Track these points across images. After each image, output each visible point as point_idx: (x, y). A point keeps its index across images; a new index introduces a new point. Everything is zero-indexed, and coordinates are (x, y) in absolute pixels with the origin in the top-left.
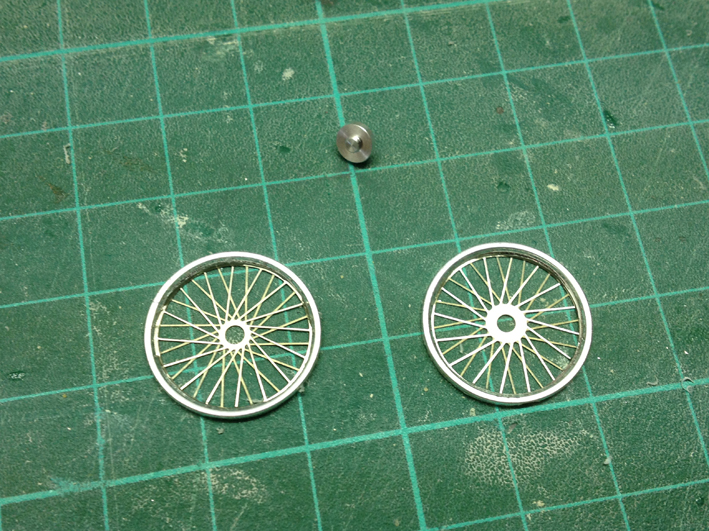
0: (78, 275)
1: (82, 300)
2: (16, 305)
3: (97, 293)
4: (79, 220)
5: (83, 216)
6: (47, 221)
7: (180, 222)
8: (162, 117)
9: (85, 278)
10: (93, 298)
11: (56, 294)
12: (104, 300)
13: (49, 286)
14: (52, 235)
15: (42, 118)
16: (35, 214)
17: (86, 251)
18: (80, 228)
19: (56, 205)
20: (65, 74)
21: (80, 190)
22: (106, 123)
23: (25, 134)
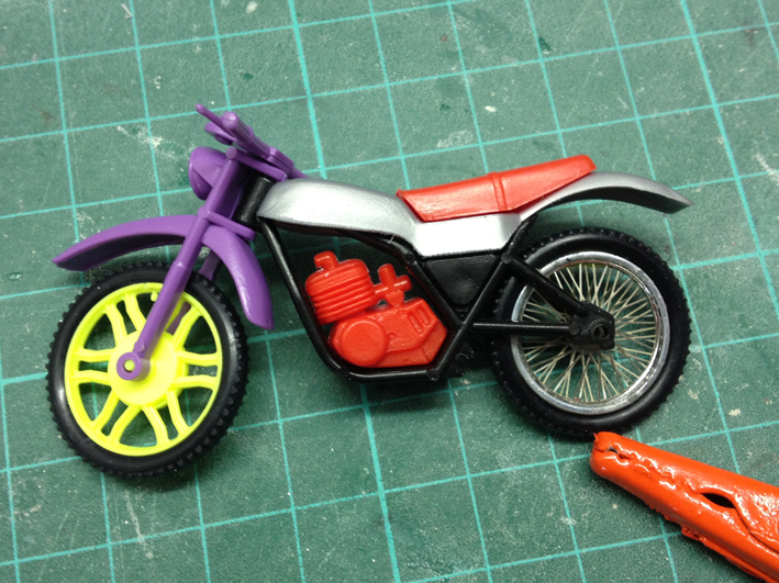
0: (66, 189)
1: (70, 211)
2: (13, 216)
3: (82, 205)
4: (66, 142)
5: (70, 138)
6: (38, 142)
7: (155, 142)
8: (138, 49)
9: (72, 193)
10: (79, 210)
11: (47, 206)
12: (89, 211)
13: (41, 200)
14: (42, 155)
15: (32, 50)
16: (28, 137)
17: (73, 169)
18: (67, 148)
19: (45, 128)
20: (52, 11)
21: (67, 115)
22: (89, 55)
23: (18, 65)
